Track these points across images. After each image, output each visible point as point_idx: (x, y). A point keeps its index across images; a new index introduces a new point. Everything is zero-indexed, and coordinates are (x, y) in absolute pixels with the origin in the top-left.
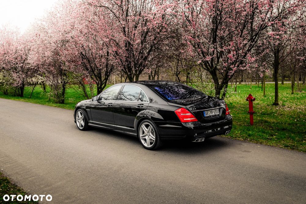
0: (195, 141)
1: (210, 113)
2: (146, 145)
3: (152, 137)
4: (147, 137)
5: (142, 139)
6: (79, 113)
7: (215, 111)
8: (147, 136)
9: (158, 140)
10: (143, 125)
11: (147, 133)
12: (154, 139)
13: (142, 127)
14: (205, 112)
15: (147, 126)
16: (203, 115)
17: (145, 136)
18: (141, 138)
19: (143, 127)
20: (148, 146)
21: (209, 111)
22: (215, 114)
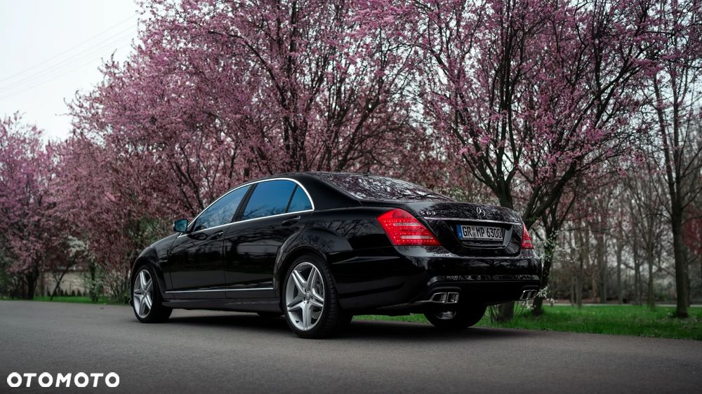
0: (430, 301)
1: (475, 231)
2: (299, 326)
3: (318, 300)
4: (303, 305)
5: (290, 311)
7: (490, 231)
8: (306, 301)
9: (332, 306)
10: (296, 271)
11: (304, 293)
12: (321, 303)
13: (293, 277)
14: (462, 226)
15: (305, 273)
16: (456, 233)
17: (301, 301)
18: (288, 308)
19: (296, 276)
20: (305, 329)
21: (475, 227)
22: (491, 238)
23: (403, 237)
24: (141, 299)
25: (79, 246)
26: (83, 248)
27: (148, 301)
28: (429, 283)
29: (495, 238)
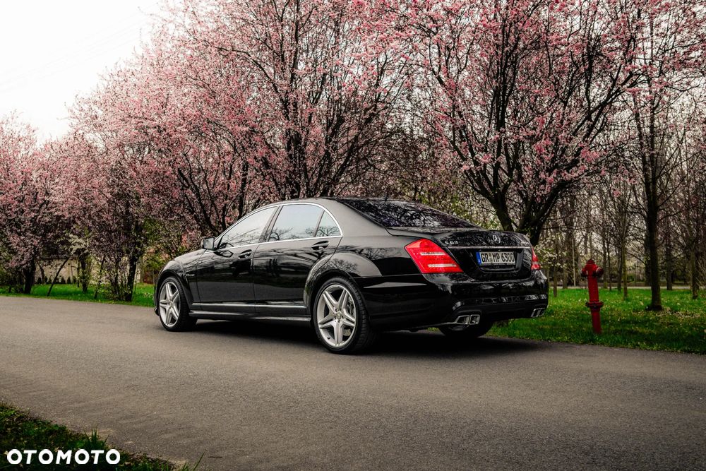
0: (455, 322)
1: (492, 257)
2: (331, 343)
3: (348, 320)
4: (334, 323)
5: (322, 328)
6: (168, 286)
7: (504, 256)
8: (337, 320)
9: (364, 326)
10: (327, 292)
11: (335, 313)
12: (353, 322)
13: (323, 298)
14: (480, 253)
15: (336, 294)
16: (475, 258)
17: (332, 320)
18: (320, 326)
19: (327, 296)
20: (337, 345)
21: (491, 253)
22: (505, 262)
23: (430, 266)
24: (167, 309)
25: (80, 244)
26: (83, 246)
27: (175, 312)
28: (454, 308)
29: (509, 262)
